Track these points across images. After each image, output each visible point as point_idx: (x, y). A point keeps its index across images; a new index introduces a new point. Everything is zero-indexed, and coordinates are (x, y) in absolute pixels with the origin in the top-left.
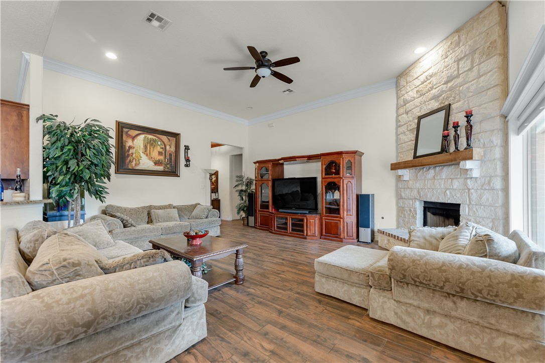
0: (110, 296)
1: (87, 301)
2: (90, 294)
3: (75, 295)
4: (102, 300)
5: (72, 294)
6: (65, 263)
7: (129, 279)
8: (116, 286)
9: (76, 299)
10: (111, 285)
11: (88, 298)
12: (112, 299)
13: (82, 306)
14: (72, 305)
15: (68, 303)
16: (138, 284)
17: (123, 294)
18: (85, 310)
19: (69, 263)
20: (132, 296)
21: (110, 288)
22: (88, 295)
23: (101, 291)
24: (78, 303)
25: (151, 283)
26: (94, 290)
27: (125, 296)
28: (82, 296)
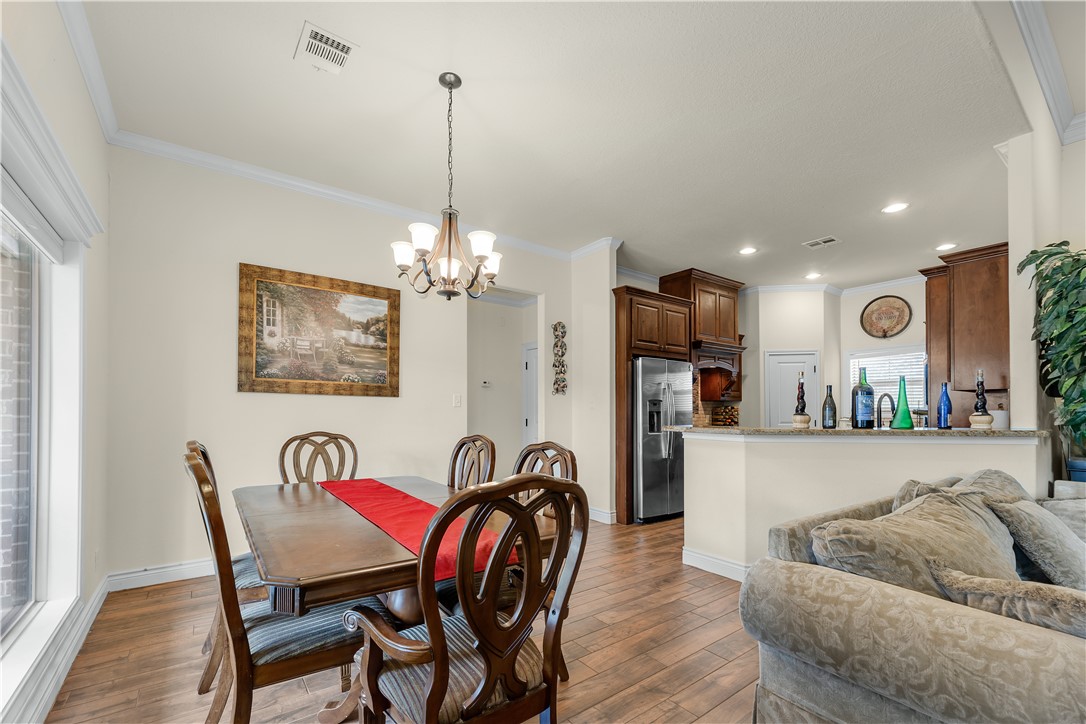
0: (880, 630)
1: (839, 613)
2: (851, 605)
3: (829, 593)
4: (863, 626)
5: (827, 588)
6: (843, 536)
7: (938, 622)
8: (902, 618)
9: (827, 600)
10: (893, 612)
11: (844, 609)
12: (882, 637)
13: (830, 616)
14: (818, 605)
15: (814, 600)
16: (956, 645)
17: (909, 644)
18: (832, 626)
19: (850, 540)
20: (929, 663)
21: (888, 614)
22: (845, 604)
23: (869, 612)
24: (826, 609)
25: (993, 665)
26: (860, 603)
27: (911, 648)
28: (836, 601)
